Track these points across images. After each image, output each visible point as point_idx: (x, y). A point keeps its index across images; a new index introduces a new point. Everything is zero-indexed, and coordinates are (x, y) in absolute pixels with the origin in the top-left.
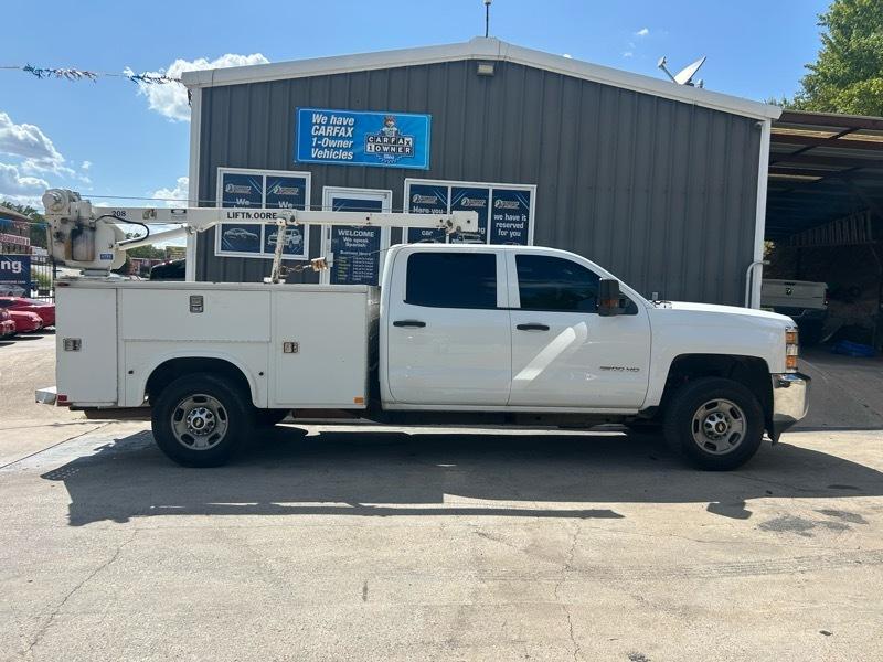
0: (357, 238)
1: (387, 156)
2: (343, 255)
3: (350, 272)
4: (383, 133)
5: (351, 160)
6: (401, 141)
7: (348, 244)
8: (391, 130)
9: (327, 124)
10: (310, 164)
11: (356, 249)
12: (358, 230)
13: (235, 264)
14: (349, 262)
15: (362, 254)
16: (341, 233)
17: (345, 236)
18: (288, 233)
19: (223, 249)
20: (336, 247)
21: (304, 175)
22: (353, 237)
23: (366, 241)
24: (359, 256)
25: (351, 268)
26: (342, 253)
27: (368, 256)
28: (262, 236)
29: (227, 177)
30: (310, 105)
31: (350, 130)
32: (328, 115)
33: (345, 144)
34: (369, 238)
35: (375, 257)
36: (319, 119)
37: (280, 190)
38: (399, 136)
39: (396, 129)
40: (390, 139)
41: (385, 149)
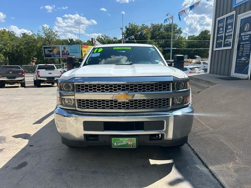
7: (243, 39)
10: (236, 7)
11: (245, 41)
12: (247, 32)
13: (217, 53)
14: (243, 47)
15: (247, 42)
16: (242, 34)
17: (243, 35)
18: (229, 38)
19: (216, 47)
20: (240, 41)
21: (234, 12)
22: (245, 36)
23: (249, 36)
24: (246, 44)
25: (243, 50)
26: (241, 43)
27: (248, 44)
28: (223, 41)
29: (219, 21)
34: (249, 34)
35: (250, 43)
37: (229, 21)
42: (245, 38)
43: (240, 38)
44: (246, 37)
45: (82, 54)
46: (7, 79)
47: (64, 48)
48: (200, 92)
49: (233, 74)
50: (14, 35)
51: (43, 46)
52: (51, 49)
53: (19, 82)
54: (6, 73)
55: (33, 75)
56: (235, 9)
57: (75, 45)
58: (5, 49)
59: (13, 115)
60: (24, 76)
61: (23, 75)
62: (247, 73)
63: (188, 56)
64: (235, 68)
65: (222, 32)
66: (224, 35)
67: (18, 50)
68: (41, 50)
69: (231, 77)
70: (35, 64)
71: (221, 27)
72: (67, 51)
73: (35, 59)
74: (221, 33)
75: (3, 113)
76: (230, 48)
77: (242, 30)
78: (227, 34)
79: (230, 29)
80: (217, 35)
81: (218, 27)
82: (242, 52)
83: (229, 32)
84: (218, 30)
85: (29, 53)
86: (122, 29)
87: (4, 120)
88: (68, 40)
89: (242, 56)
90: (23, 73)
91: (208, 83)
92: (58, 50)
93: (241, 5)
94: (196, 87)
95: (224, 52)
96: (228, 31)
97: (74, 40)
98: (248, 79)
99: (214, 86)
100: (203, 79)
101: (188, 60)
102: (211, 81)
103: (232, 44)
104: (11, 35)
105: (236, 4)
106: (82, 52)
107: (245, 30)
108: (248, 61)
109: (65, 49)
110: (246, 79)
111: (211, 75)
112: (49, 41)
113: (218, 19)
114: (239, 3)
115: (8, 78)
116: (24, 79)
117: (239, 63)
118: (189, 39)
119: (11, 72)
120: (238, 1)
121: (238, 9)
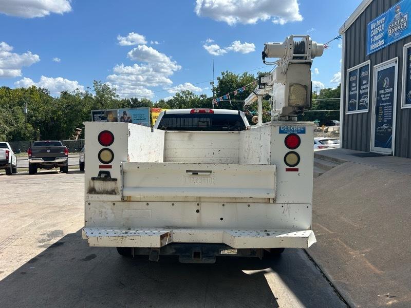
0: (386, 94)
1: (396, 34)
2: (381, 106)
4: (395, 19)
5: (384, 44)
6: (402, 20)
7: (383, 99)
8: (397, 16)
9: (376, 27)
10: (370, 55)
11: (385, 101)
12: (386, 89)
13: (350, 118)
14: (383, 110)
15: (387, 104)
16: (381, 92)
17: (382, 94)
18: (365, 98)
19: (349, 110)
20: (379, 101)
21: (368, 62)
22: (384, 94)
23: (389, 95)
24: (387, 105)
25: (384, 113)
26: (381, 105)
27: (390, 105)
28: (357, 101)
29: (350, 73)
30: (371, 20)
31: (383, 25)
32: (376, 22)
33: (381, 36)
34: (390, 92)
35: (392, 105)
36: (373, 26)
37: (363, 74)
38: (401, 17)
39: (400, 13)
40: (397, 21)
41: (396, 29)
42: (384, 97)
43: (379, 98)
44: (386, 96)
45: (151, 121)
46: (43, 161)
47: (125, 113)
48: (322, 174)
49: (373, 148)
50: (47, 94)
51: (92, 111)
52: (104, 115)
53: (59, 165)
54: (40, 152)
55: (78, 155)
56: (370, 57)
57: (141, 108)
58: (35, 117)
59: (64, 206)
60: (67, 156)
61: (66, 154)
62: (390, 147)
63: (319, 121)
64: (376, 139)
65: (355, 88)
66: (357, 92)
67: (54, 118)
68: (89, 117)
69: (371, 153)
70: (78, 139)
71: (353, 81)
72: (129, 118)
73: (79, 130)
74: (354, 91)
75: (50, 204)
76: (366, 111)
77: (380, 87)
78: (362, 92)
79: (365, 84)
80: (349, 93)
81: (350, 82)
82: (383, 117)
83: (364, 89)
84: (350, 87)
85: (71, 121)
86: (212, 83)
87: (54, 212)
88: (130, 100)
89: (383, 123)
90: (65, 151)
91: (335, 162)
92: (114, 116)
93: (376, 52)
94: (318, 167)
95: (360, 117)
96: (362, 87)
97: (139, 100)
98: (392, 155)
99: (341, 165)
100: (329, 156)
101: (321, 128)
102: (339, 158)
103: (369, 106)
104: (43, 95)
105: (370, 51)
106: (151, 118)
107: (384, 86)
108: (390, 130)
109: (126, 115)
110: (389, 155)
111: (343, 150)
112: (101, 103)
113: (349, 70)
114: (373, 50)
115: (44, 159)
116: (67, 161)
117: (380, 133)
118: (321, 94)
119: (48, 151)
120: (373, 47)
121: (373, 57)
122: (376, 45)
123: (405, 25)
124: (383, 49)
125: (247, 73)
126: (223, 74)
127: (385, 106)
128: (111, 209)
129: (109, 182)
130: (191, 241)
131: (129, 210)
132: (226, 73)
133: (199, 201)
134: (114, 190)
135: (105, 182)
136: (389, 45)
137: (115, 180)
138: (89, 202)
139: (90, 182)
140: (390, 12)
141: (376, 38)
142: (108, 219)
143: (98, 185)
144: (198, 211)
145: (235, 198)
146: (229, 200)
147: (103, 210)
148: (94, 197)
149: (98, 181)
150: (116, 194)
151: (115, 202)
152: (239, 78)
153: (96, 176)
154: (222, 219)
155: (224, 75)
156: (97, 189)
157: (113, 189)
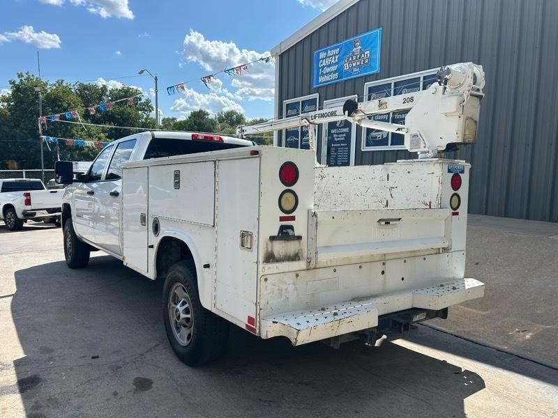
0: (340, 133)
1: (355, 70)
2: (333, 147)
3: (336, 159)
4: (353, 53)
5: (338, 79)
6: (363, 56)
7: (336, 139)
8: (357, 50)
9: (326, 57)
10: (318, 88)
11: (339, 142)
12: (341, 128)
14: (336, 151)
15: (342, 145)
16: (333, 131)
17: (335, 133)
20: (330, 142)
21: (316, 95)
22: (338, 134)
23: (344, 135)
24: (341, 147)
25: (337, 155)
26: (333, 145)
27: (345, 146)
28: (299, 139)
29: (287, 105)
30: (319, 48)
31: (337, 57)
32: (326, 51)
33: (334, 68)
34: (346, 133)
35: (349, 146)
36: (322, 55)
37: (307, 108)
38: (362, 52)
39: (360, 47)
40: (357, 56)
41: (354, 64)
42: (338, 137)
43: (330, 138)
44: (340, 136)
56: (318, 90)
81: (287, 115)
93: (327, 85)
105: (318, 83)
107: (337, 125)
113: (286, 102)
114: (323, 83)
120: (321, 79)
121: (322, 91)
122: (326, 78)
123: (367, 62)
124: (336, 83)
125: (62, 81)
126: (20, 76)
127: (339, 147)
128: (294, 284)
129: (292, 242)
130: (386, 312)
131: (315, 282)
132: (26, 76)
133: (384, 260)
134: (298, 254)
135: (287, 242)
136: (345, 81)
137: (299, 238)
138: (265, 277)
139: (267, 244)
140: (346, 43)
141: (328, 70)
142: (290, 299)
143: (279, 248)
144: (383, 273)
145: (414, 251)
146: (409, 255)
147: (284, 287)
148: (273, 267)
149: (278, 242)
150: (299, 259)
151: (298, 272)
152: (48, 86)
153: (276, 234)
154: (403, 279)
155: (23, 79)
156: (276, 255)
157: (297, 252)
